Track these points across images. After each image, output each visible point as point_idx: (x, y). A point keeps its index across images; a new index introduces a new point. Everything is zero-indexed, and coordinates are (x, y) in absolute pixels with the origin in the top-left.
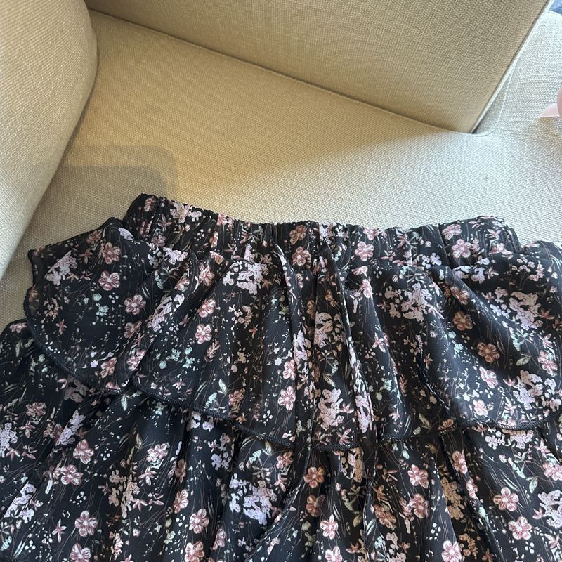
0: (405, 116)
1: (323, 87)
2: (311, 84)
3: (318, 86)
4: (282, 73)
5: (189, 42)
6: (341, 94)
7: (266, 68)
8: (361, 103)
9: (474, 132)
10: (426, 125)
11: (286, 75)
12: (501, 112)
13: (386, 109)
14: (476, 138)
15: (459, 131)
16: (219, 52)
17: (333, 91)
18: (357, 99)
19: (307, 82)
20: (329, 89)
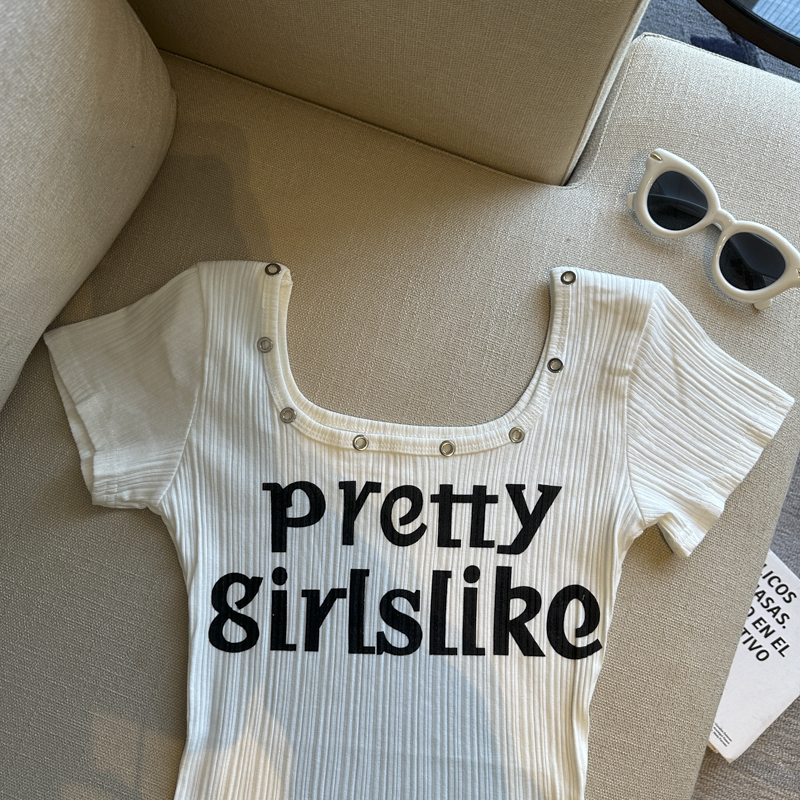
0: (487, 166)
1: (396, 132)
2: (384, 128)
3: (390, 130)
4: (351, 116)
5: (244, 78)
6: (417, 140)
7: (332, 109)
8: (439, 151)
9: (565, 185)
10: (511, 177)
11: (355, 118)
12: (596, 159)
13: (467, 158)
14: (565, 191)
15: (547, 183)
16: (279, 91)
17: (408, 137)
18: (434, 147)
19: (380, 127)
20: (403, 135)
